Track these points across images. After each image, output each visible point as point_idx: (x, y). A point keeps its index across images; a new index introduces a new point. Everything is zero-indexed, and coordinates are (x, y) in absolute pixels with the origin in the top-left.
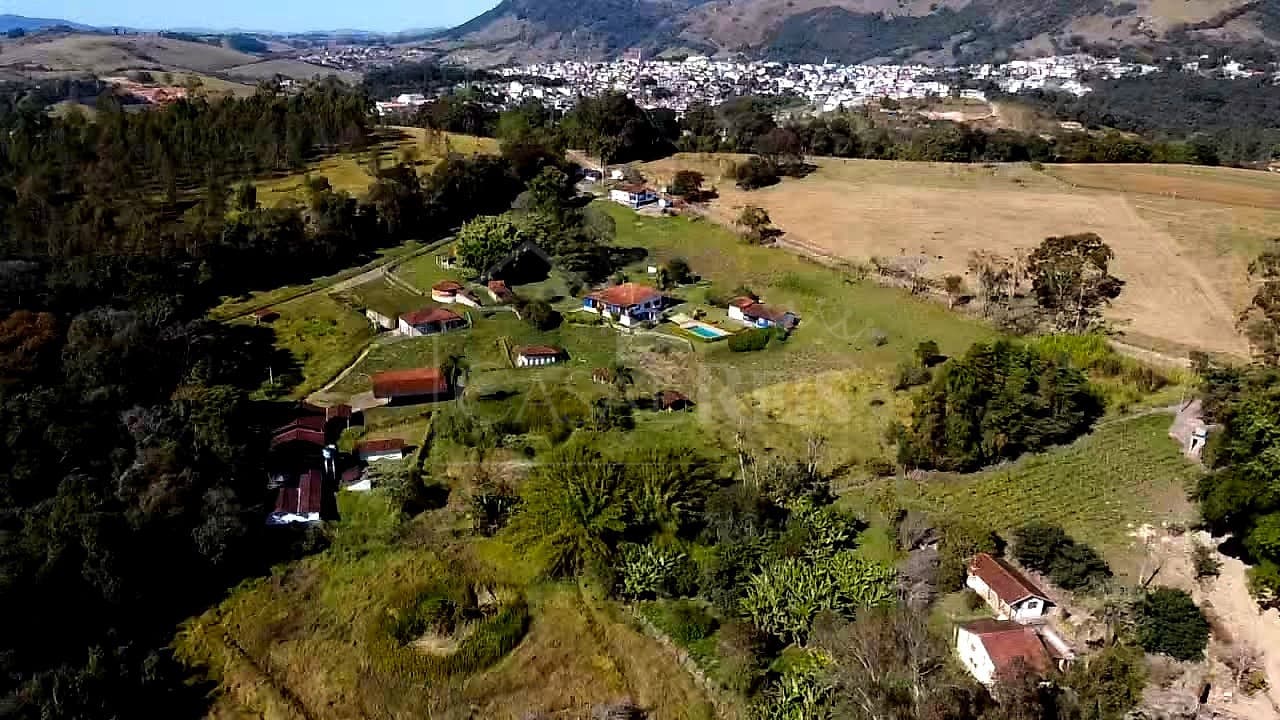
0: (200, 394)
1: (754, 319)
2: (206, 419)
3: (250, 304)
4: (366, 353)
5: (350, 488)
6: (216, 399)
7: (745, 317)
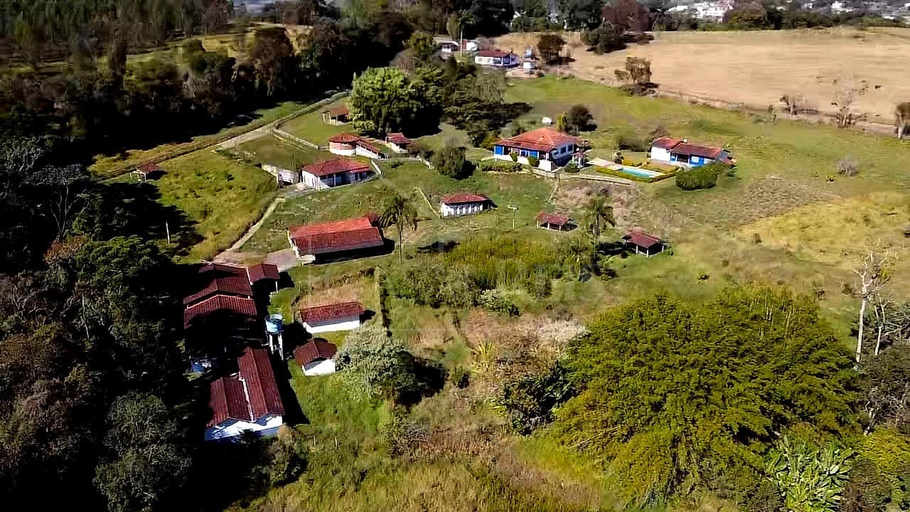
0: (90, 249)
1: (684, 157)
2: (101, 286)
3: (130, 162)
4: (272, 208)
5: (309, 373)
6: (115, 256)
7: (673, 157)
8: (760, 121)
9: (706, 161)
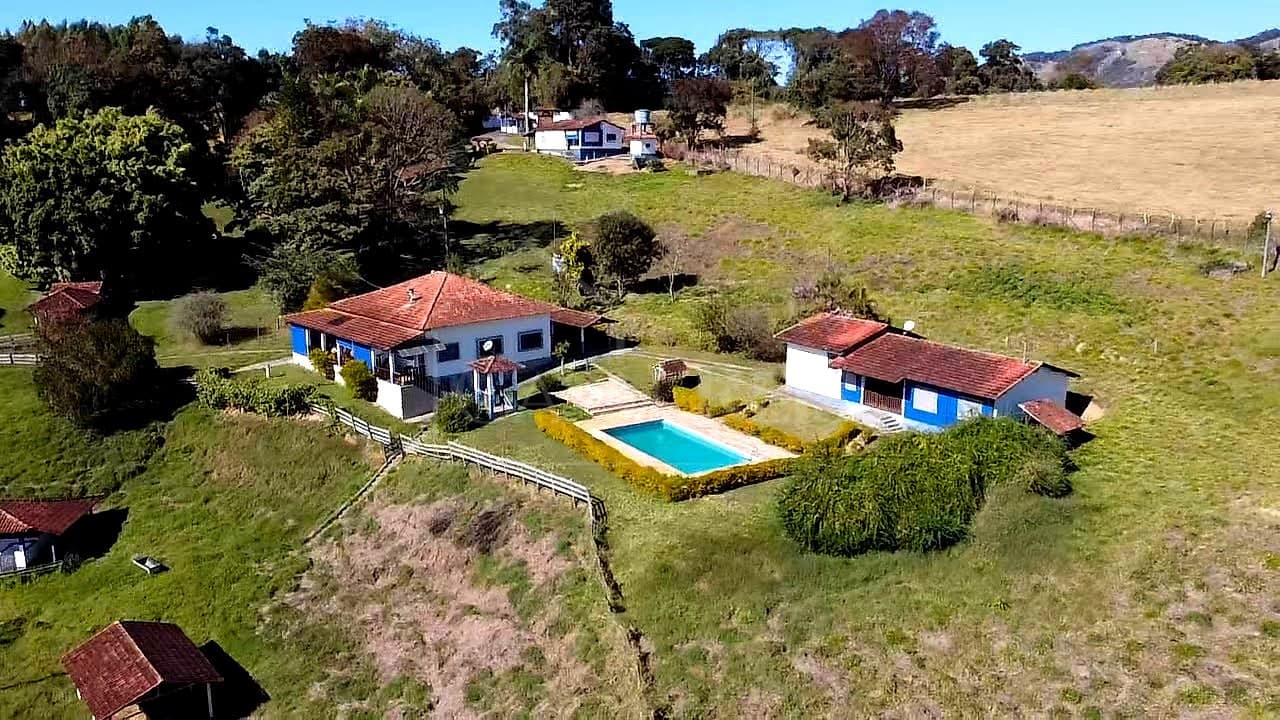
7: (851, 387)
8: (1221, 265)
9: (965, 409)
